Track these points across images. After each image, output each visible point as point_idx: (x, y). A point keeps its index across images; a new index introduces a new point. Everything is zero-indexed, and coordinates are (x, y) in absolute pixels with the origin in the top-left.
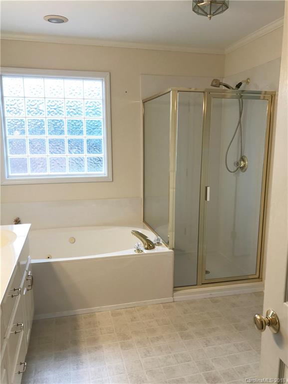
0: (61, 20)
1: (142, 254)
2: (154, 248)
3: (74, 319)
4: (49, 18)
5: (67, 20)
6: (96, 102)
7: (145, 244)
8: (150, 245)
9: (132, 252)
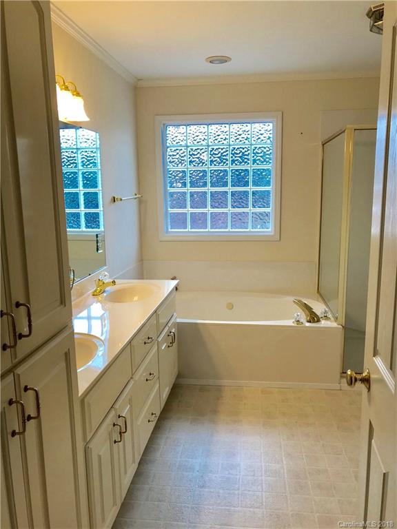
0: (223, 60)
1: (303, 327)
2: (318, 321)
3: (219, 389)
4: (211, 59)
5: (230, 59)
6: (265, 148)
7: (307, 316)
8: (314, 318)
9: (290, 322)
